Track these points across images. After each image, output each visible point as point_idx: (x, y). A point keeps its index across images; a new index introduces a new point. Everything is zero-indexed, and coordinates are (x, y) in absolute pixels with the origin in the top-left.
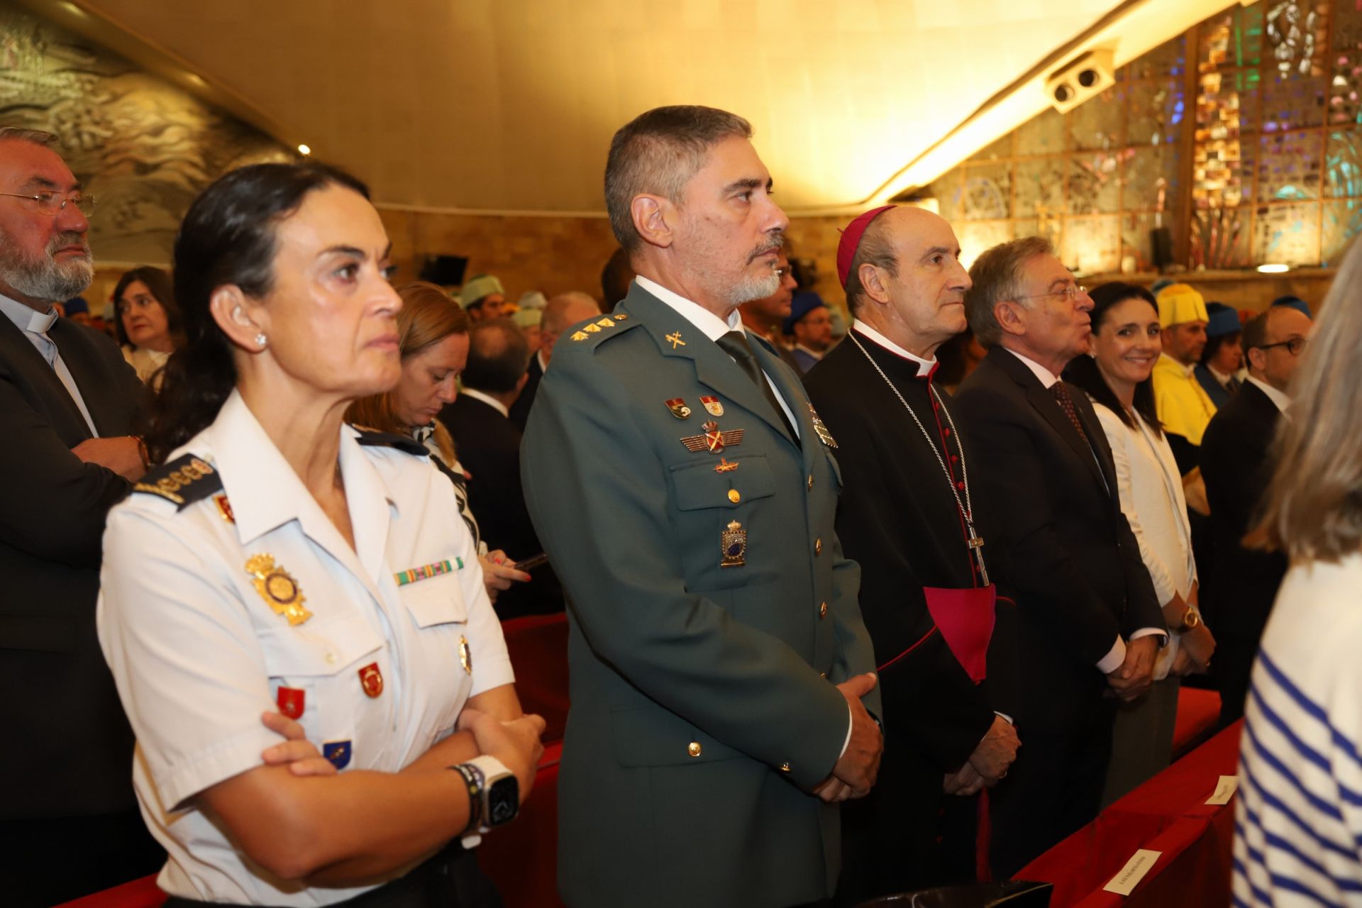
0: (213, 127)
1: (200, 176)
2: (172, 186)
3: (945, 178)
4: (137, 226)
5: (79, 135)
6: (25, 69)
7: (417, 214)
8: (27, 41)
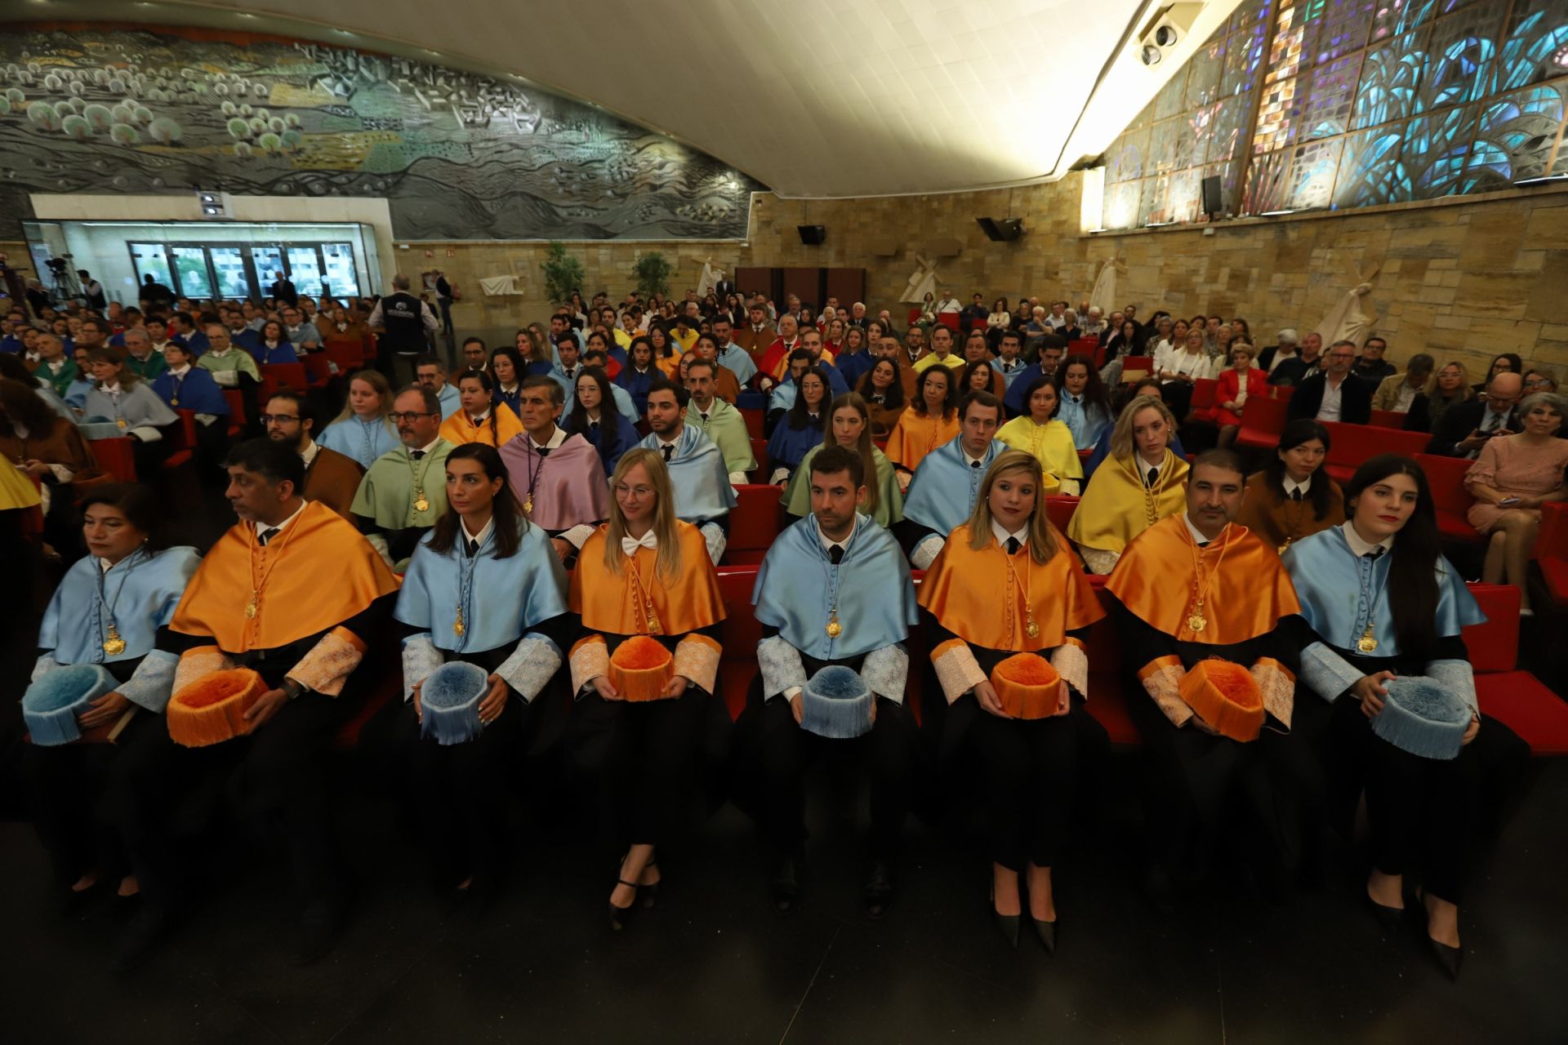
0: (691, 161)
1: (684, 189)
2: (670, 196)
3: (1111, 148)
4: (652, 219)
5: (621, 173)
6: (593, 141)
7: (806, 201)
8: (593, 126)
